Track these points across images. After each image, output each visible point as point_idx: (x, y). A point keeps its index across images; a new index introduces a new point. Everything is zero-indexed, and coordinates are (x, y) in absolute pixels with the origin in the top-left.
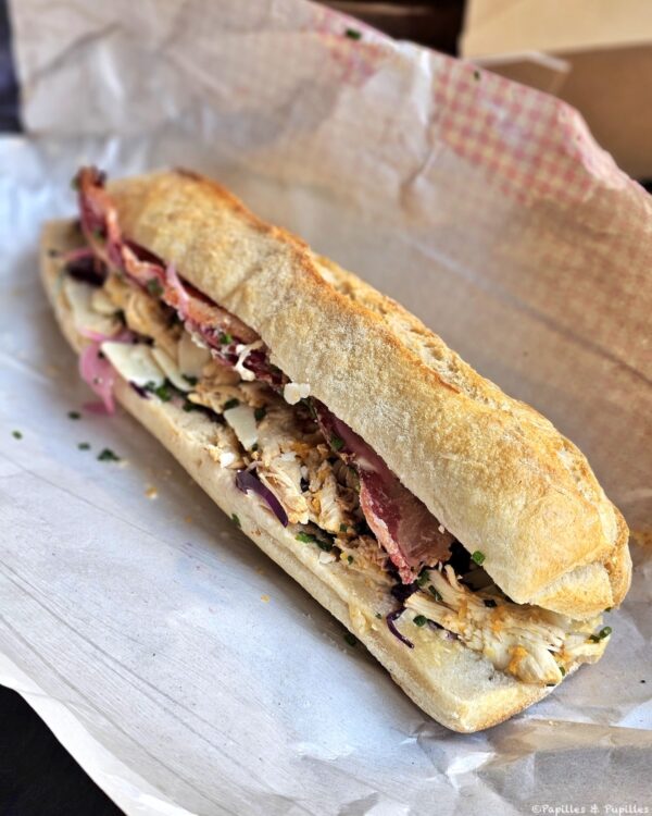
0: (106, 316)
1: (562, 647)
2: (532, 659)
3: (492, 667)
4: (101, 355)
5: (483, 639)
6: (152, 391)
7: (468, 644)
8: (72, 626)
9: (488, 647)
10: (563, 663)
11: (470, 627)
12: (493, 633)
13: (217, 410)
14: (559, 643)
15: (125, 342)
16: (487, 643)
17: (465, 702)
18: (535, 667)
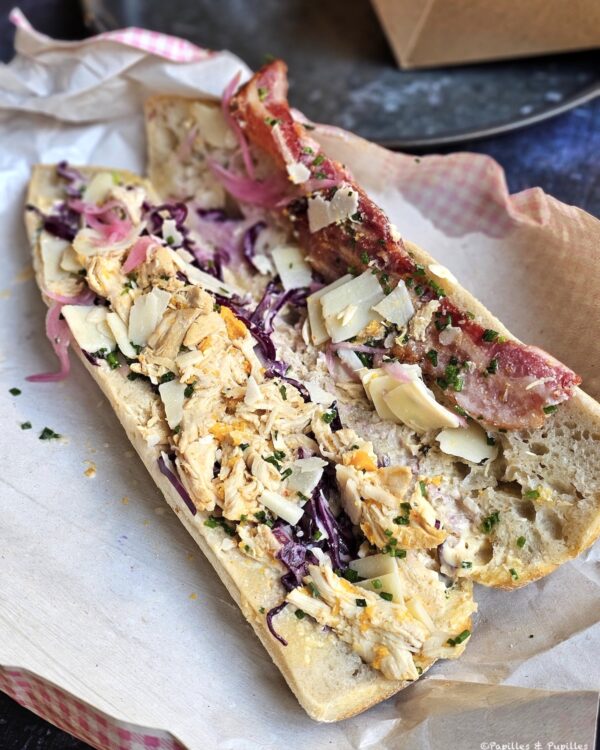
0: (72, 275)
1: (421, 649)
2: (392, 658)
3: (359, 661)
4: (62, 317)
5: (352, 636)
6: (102, 357)
7: (341, 637)
8: (25, 633)
9: (356, 643)
10: (420, 664)
11: (343, 622)
12: (360, 631)
13: (154, 381)
14: (419, 645)
15: (86, 304)
16: (355, 639)
17: (320, 706)
18: (393, 667)
